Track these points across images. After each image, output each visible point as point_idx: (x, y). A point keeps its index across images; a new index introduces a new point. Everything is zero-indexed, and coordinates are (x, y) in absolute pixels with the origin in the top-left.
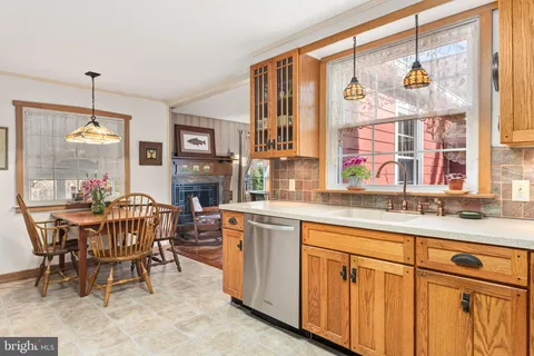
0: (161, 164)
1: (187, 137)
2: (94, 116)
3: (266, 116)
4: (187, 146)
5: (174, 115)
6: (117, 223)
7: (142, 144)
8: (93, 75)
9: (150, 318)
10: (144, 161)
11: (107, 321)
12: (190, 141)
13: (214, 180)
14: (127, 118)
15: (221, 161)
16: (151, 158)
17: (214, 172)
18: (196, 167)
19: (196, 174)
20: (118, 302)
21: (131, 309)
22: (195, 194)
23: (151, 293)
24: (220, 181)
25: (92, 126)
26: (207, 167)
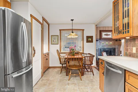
0: (93, 42)
1: (103, 34)
2: (72, 31)
3: (118, 21)
4: (104, 36)
5: (97, 28)
6: (78, 58)
7: (87, 37)
8: (72, 20)
9: (75, 88)
10: (88, 41)
11: (66, 85)
12: (105, 35)
13: (113, 47)
14: (83, 30)
15: (116, 41)
16: (90, 41)
17: (114, 44)
18: (107, 43)
19: (107, 45)
20: (72, 80)
21: (73, 83)
22: (105, 51)
23: (81, 80)
24: (116, 47)
25: (72, 33)
26: (111, 43)
